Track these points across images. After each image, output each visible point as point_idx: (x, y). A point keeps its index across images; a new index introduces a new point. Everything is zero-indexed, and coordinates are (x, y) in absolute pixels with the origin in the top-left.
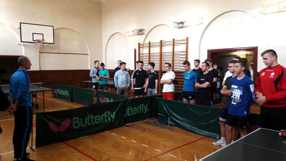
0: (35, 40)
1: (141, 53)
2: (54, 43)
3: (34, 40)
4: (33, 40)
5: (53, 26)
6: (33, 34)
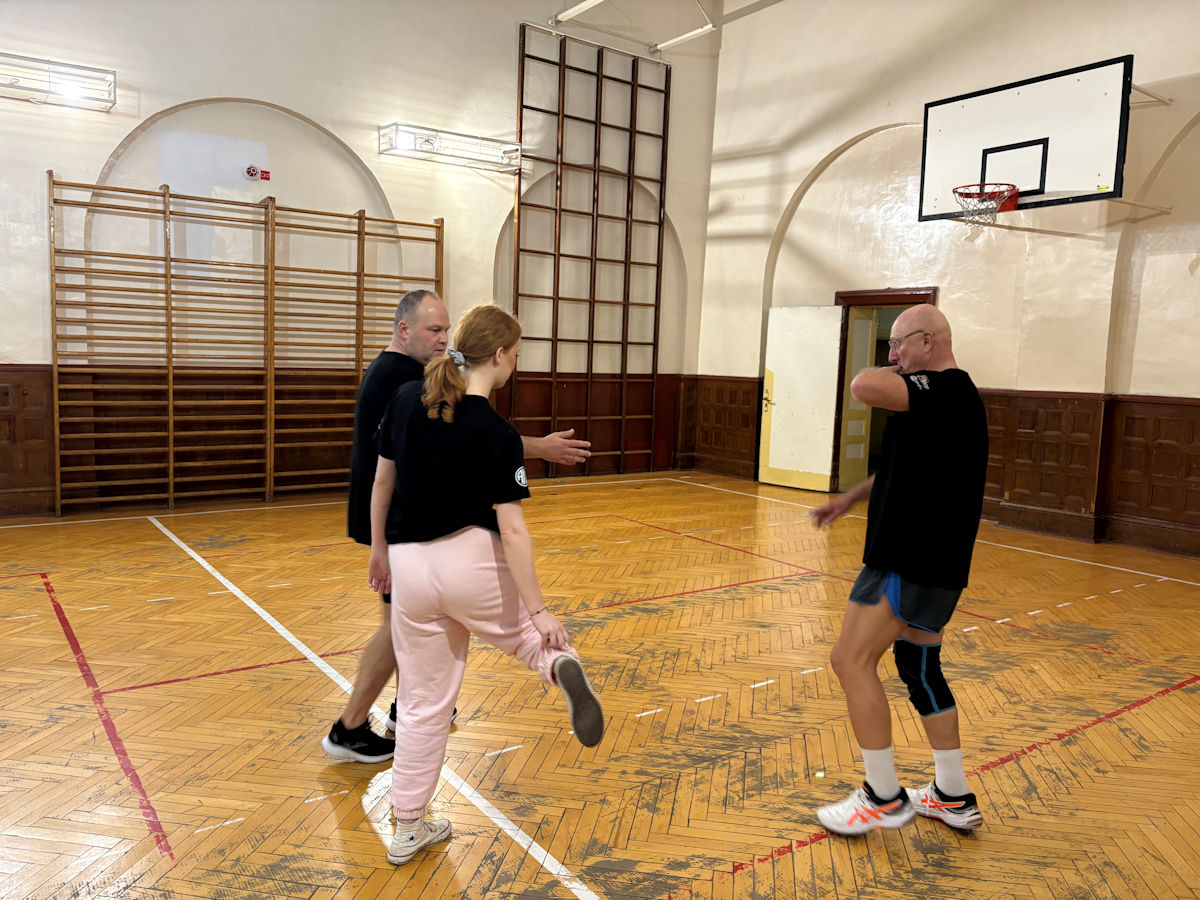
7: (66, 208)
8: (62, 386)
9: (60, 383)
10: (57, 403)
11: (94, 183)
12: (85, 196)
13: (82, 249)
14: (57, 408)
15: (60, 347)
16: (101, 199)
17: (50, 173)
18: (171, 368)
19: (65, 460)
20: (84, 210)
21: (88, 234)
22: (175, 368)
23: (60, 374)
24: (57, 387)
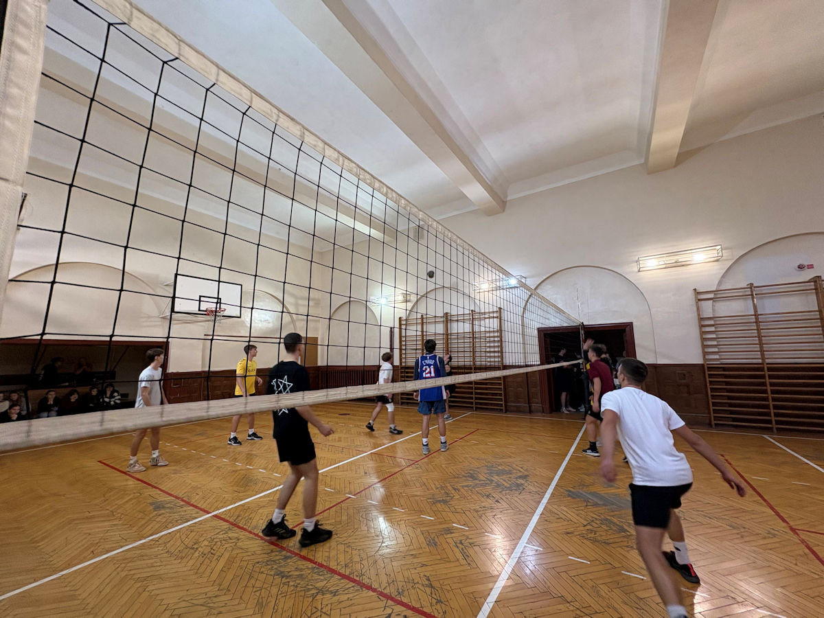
0: (205, 309)
1: (403, 334)
2: (240, 317)
3: (201, 309)
4: (199, 310)
5: (242, 285)
6: (200, 297)
7: (703, 302)
8: (709, 373)
9: (708, 371)
10: (708, 380)
11: (714, 289)
12: (711, 296)
13: (711, 316)
14: (708, 382)
15: (707, 357)
16: (717, 296)
17: (695, 290)
18: (765, 364)
19: (714, 404)
20: (712, 301)
21: (714, 310)
22: (767, 364)
23: (708, 367)
24: (707, 373)
